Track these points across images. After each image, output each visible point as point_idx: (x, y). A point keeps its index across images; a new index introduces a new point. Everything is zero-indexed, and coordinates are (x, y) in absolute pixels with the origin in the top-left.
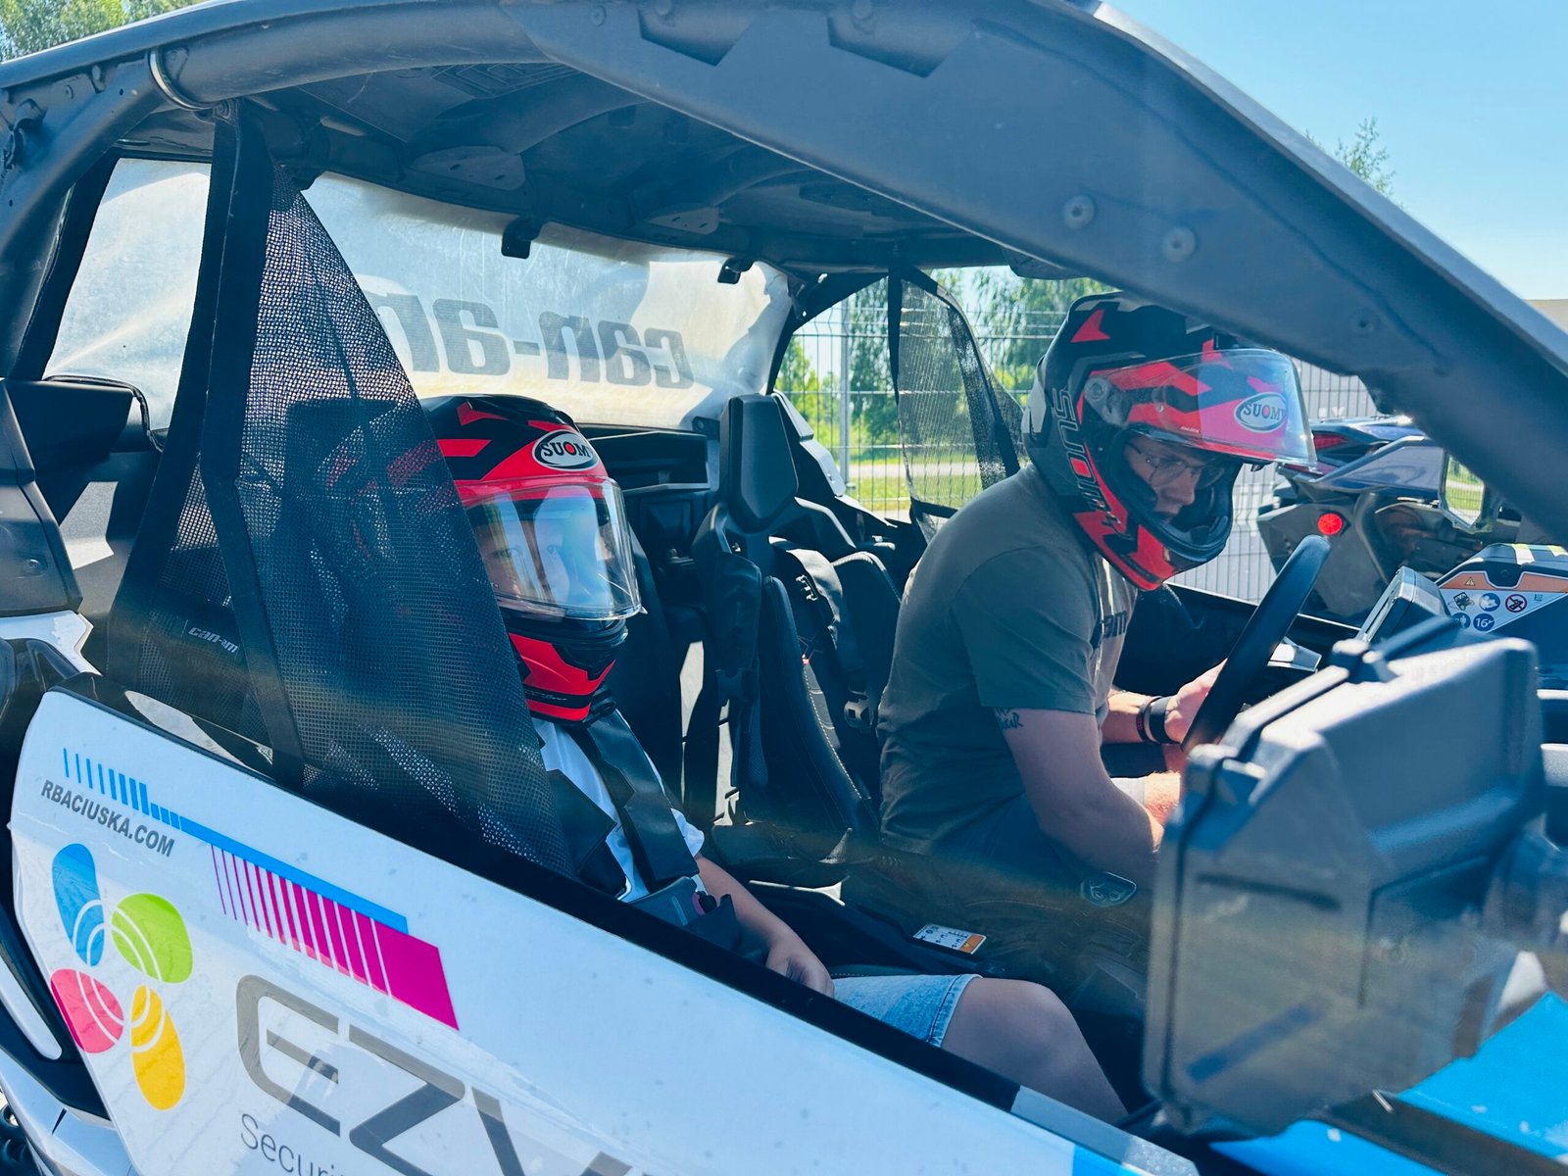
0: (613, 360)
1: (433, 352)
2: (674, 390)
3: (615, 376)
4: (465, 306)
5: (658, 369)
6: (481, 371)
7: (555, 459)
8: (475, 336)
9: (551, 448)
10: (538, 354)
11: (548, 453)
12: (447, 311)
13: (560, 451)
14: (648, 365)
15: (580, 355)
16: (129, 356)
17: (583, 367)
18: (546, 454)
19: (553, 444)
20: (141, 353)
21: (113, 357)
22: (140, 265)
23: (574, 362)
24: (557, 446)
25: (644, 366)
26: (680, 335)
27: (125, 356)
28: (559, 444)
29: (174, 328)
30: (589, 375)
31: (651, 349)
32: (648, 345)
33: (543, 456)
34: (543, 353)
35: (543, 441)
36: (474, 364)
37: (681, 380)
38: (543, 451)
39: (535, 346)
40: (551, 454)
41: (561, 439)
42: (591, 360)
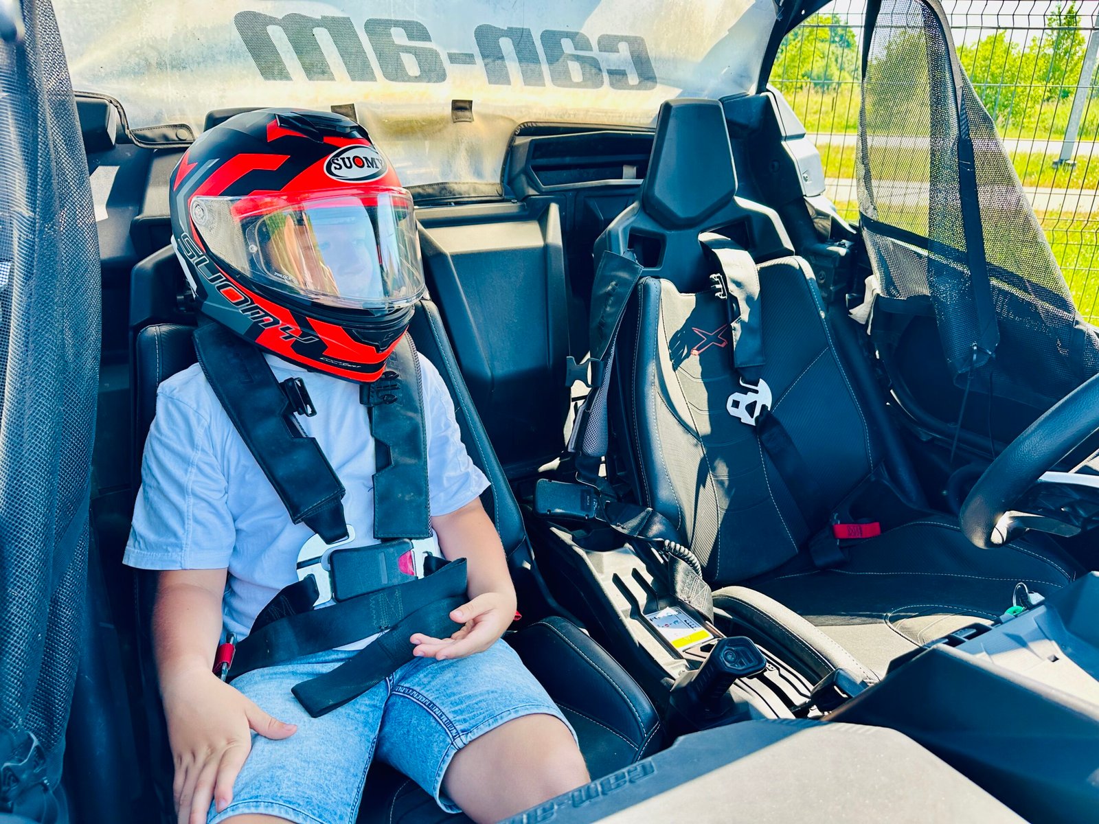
0: (558, 66)
1: (366, 64)
2: (634, 92)
3: (562, 78)
4: (397, 24)
5: (611, 72)
6: (417, 79)
7: (344, 172)
8: (407, 50)
9: (340, 162)
10: (473, 63)
11: (338, 167)
12: (376, 27)
13: (349, 165)
14: (600, 70)
15: (520, 61)
16: (106, 75)
17: (524, 73)
18: (336, 168)
19: (343, 159)
20: (115, 72)
21: (94, 75)
22: (87, 5)
23: (513, 67)
24: (346, 160)
25: (594, 71)
26: (643, 40)
27: (103, 75)
28: (349, 158)
29: (138, 52)
30: (531, 78)
31: (606, 54)
32: (603, 48)
33: (333, 169)
34: (479, 60)
35: (334, 156)
36: (410, 74)
37: (640, 82)
38: (333, 165)
39: (471, 56)
40: (341, 168)
41: (351, 154)
42: (532, 66)
